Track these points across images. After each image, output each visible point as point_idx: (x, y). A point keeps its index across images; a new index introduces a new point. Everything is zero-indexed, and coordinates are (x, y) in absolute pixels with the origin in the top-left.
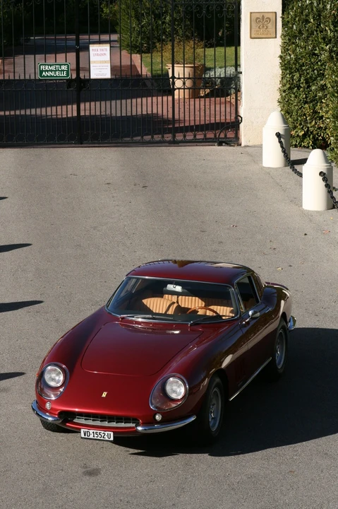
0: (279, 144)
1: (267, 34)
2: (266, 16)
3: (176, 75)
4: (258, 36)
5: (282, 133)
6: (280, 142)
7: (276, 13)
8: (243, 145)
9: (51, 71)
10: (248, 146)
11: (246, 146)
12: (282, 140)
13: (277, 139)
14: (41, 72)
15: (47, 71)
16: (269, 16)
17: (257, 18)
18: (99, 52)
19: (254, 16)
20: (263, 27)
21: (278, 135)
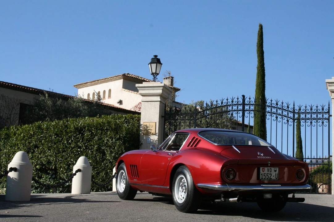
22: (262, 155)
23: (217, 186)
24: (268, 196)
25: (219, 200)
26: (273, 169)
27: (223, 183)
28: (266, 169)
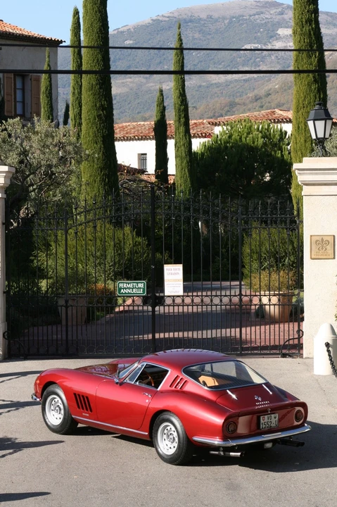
0: (327, 353)
1: (326, 255)
2: (325, 239)
3: (243, 293)
4: (317, 257)
5: (331, 343)
6: (328, 351)
7: (334, 236)
8: (304, 356)
9: (129, 288)
10: (308, 358)
11: (306, 358)
12: (330, 349)
13: (326, 349)
14: (120, 289)
15: (126, 288)
16: (329, 238)
17: (317, 241)
18: (173, 272)
19: (314, 239)
20: (322, 249)
21: (327, 345)
22: (260, 399)
23: (217, 441)
24: (269, 445)
25: (217, 453)
26: (273, 415)
27: (225, 438)
28: (266, 417)
